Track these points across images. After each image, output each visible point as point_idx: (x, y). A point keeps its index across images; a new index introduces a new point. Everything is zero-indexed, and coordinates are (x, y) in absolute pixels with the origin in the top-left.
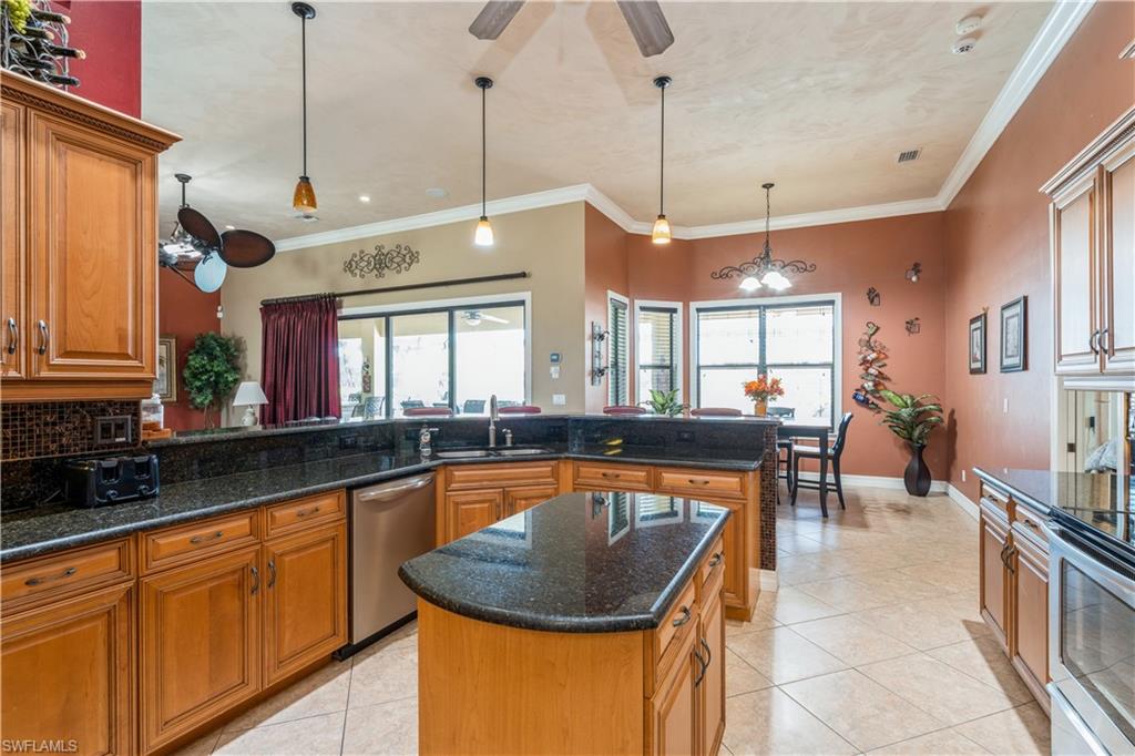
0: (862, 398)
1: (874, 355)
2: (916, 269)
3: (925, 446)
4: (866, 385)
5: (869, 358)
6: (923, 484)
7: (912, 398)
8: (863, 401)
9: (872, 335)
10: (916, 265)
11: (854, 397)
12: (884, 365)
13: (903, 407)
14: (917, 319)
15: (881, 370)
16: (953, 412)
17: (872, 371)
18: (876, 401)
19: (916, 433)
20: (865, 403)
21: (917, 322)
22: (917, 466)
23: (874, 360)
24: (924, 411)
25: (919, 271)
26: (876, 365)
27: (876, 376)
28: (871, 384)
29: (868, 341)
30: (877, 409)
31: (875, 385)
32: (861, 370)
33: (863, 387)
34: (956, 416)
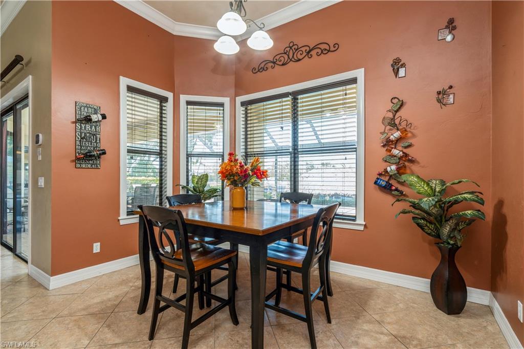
0: (384, 184)
1: (397, 134)
2: (451, 25)
3: (458, 248)
4: (389, 169)
5: (392, 137)
6: (457, 296)
7: (443, 183)
8: (385, 187)
9: (397, 111)
10: (451, 21)
11: (376, 183)
12: (409, 146)
13: (429, 196)
14: (451, 87)
15: (407, 151)
16: (500, 204)
17: (395, 152)
18: (400, 188)
19: (446, 230)
20: (387, 189)
21: (452, 91)
22: (446, 274)
23: (399, 140)
24: (456, 202)
25: (454, 28)
26: (400, 145)
27: (400, 158)
28: (394, 167)
29: (393, 119)
30: (400, 196)
31: (398, 169)
32: (383, 152)
33: (386, 171)
34: (506, 210)
